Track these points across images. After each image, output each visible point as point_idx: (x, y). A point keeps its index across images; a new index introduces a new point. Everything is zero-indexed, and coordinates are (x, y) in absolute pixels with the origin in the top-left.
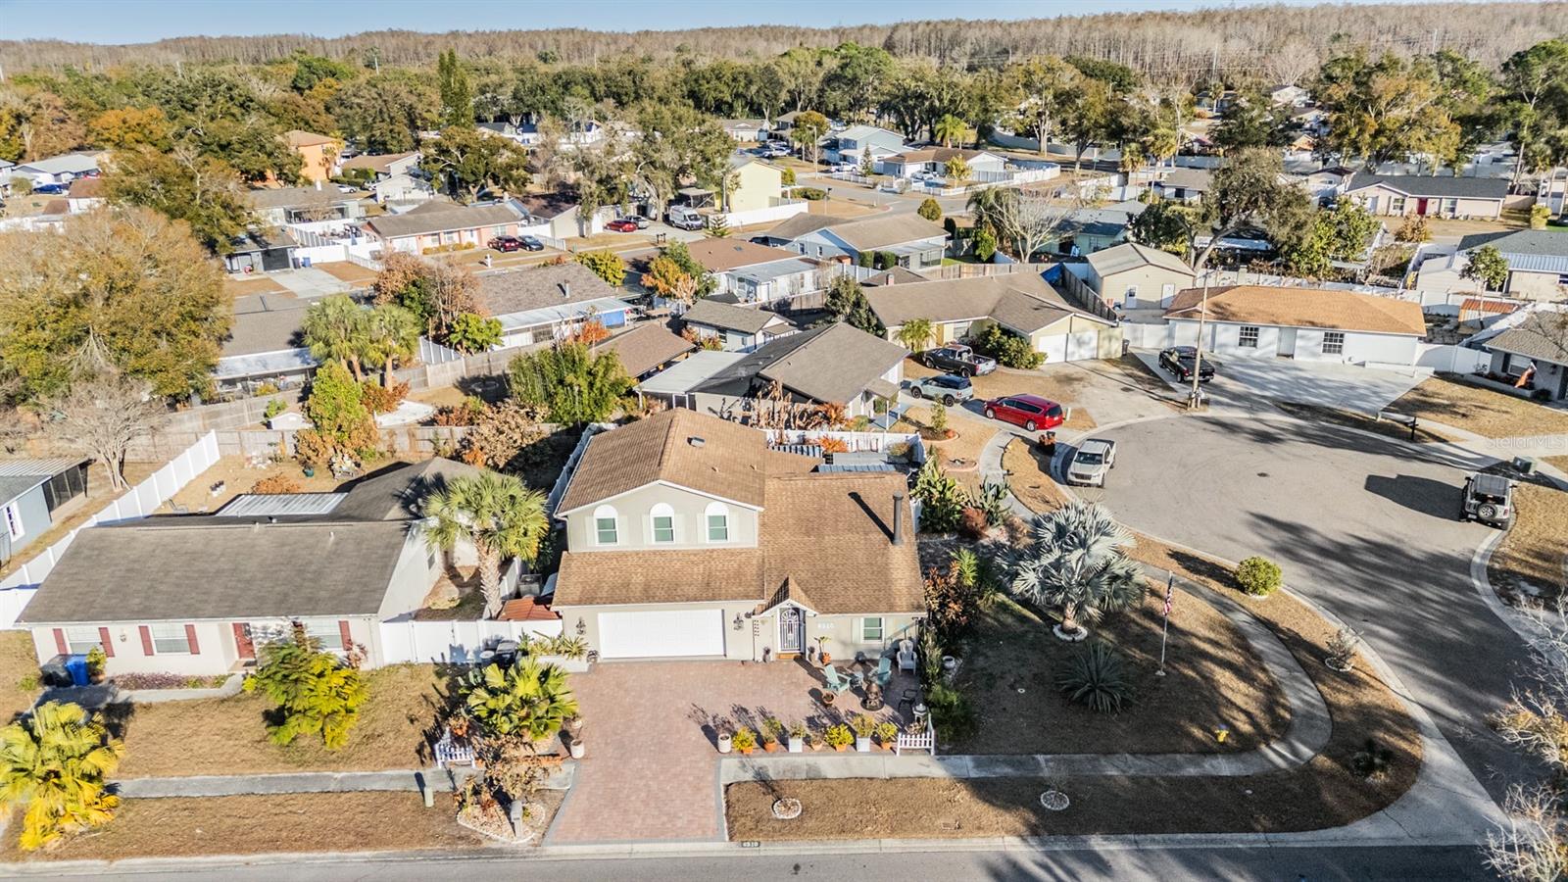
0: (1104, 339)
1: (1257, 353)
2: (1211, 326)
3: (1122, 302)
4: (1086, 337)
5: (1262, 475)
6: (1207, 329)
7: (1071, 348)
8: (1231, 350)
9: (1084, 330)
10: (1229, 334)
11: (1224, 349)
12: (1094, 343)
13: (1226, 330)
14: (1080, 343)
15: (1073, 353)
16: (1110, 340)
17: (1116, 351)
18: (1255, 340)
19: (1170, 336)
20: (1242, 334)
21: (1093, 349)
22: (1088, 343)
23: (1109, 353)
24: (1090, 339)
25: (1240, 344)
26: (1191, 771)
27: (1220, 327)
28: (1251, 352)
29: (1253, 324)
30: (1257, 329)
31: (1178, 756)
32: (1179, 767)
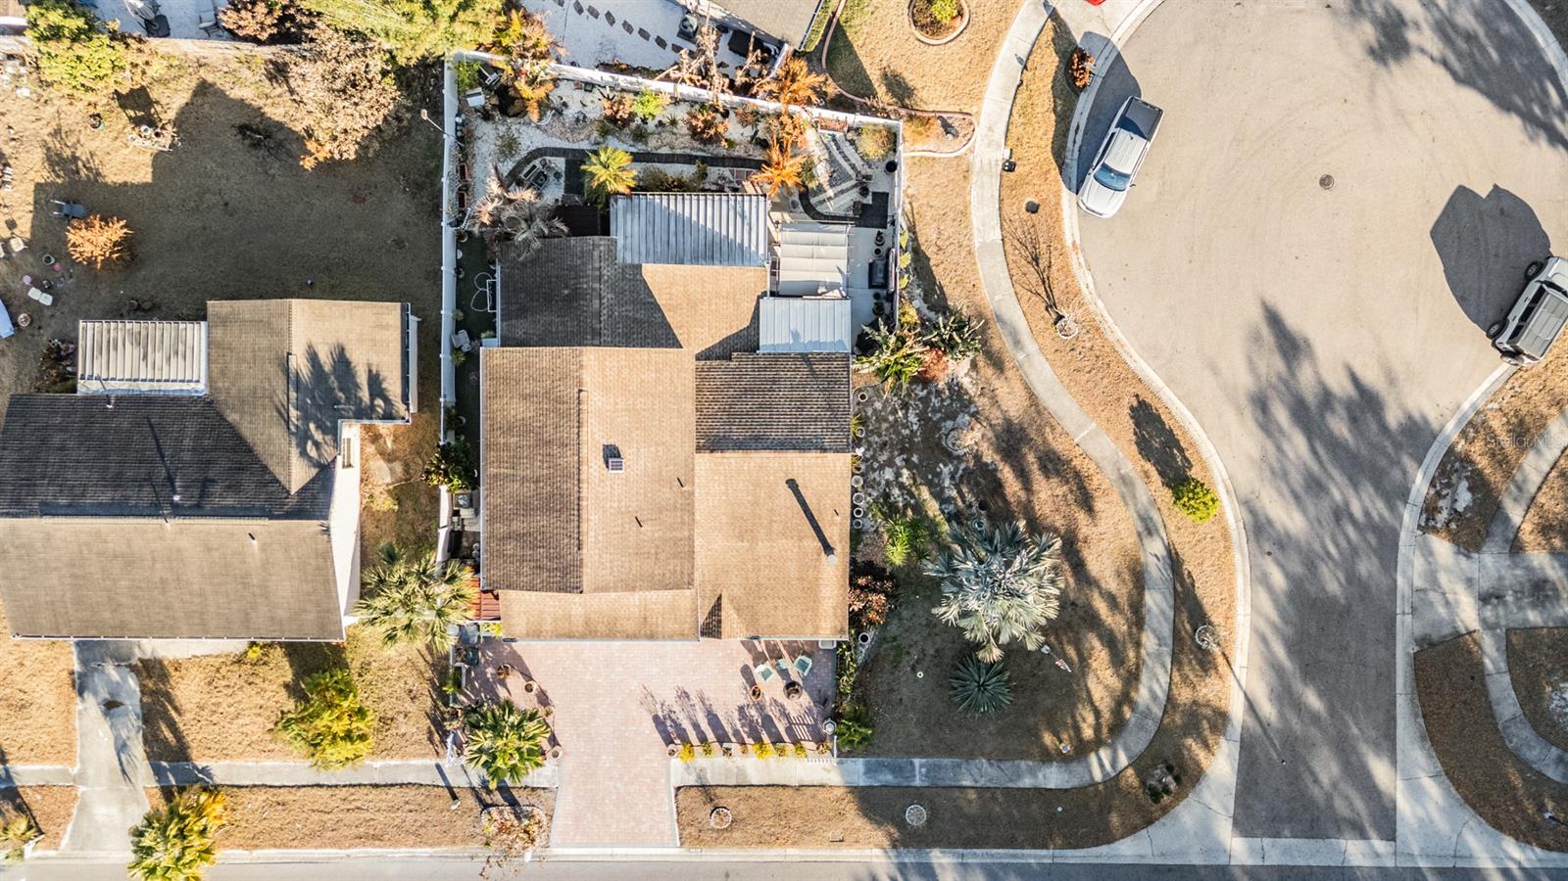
5: (1326, 182)
26: (1027, 782)
31: (1023, 764)
32: (1019, 776)
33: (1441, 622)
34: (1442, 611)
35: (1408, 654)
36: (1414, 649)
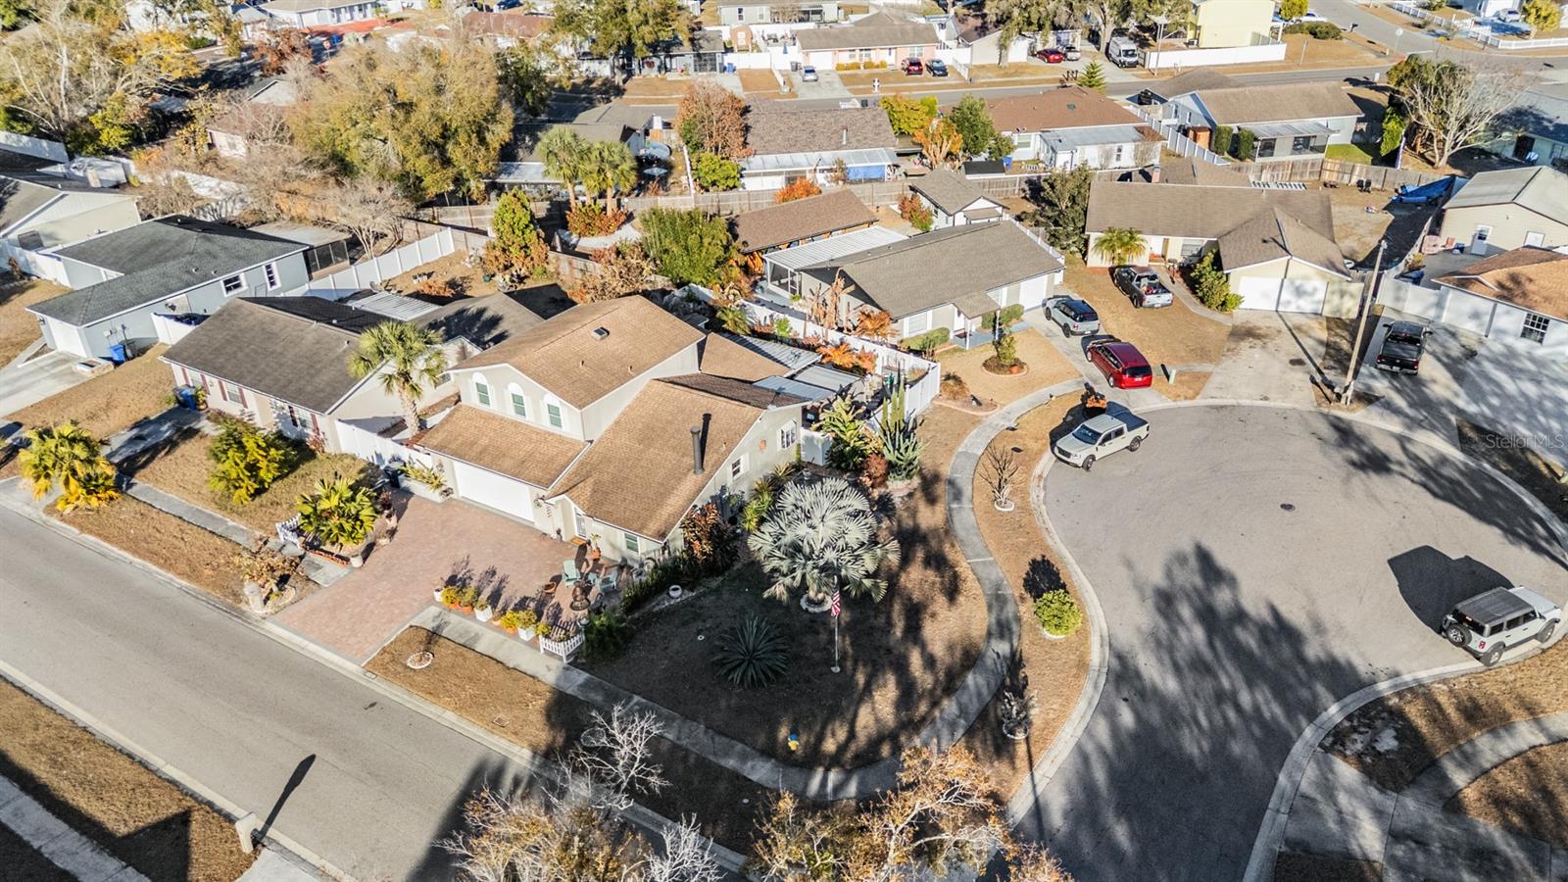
0: (1333, 293)
1: (1540, 351)
2: (1492, 304)
3: (1467, 244)
4: (1308, 287)
5: (1287, 507)
6: (1485, 306)
7: (1286, 296)
8: (1509, 340)
9: (1306, 278)
10: (1511, 319)
11: (1501, 336)
12: (1320, 296)
13: (1508, 313)
14: (1299, 292)
15: (1289, 302)
16: (1342, 296)
17: (1349, 311)
18: (1543, 334)
19: (1440, 305)
20: (1527, 322)
21: (1319, 302)
22: (1312, 294)
23: (1339, 311)
24: (1315, 290)
25: (1523, 335)
26: (731, 763)
27: (1501, 308)
28: (1533, 348)
29: (1540, 313)
30: (1547, 321)
31: (739, 746)
32: (727, 755)
33: (1330, 836)
34: (1332, 826)
35: (1271, 850)
36: (1280, 847)
